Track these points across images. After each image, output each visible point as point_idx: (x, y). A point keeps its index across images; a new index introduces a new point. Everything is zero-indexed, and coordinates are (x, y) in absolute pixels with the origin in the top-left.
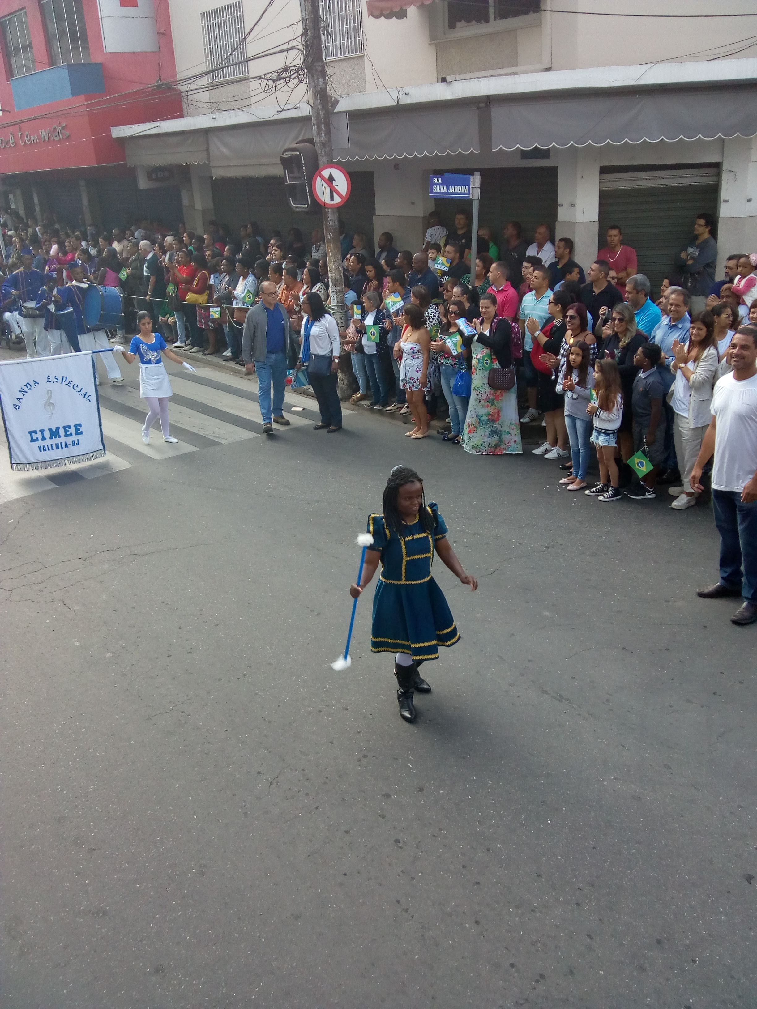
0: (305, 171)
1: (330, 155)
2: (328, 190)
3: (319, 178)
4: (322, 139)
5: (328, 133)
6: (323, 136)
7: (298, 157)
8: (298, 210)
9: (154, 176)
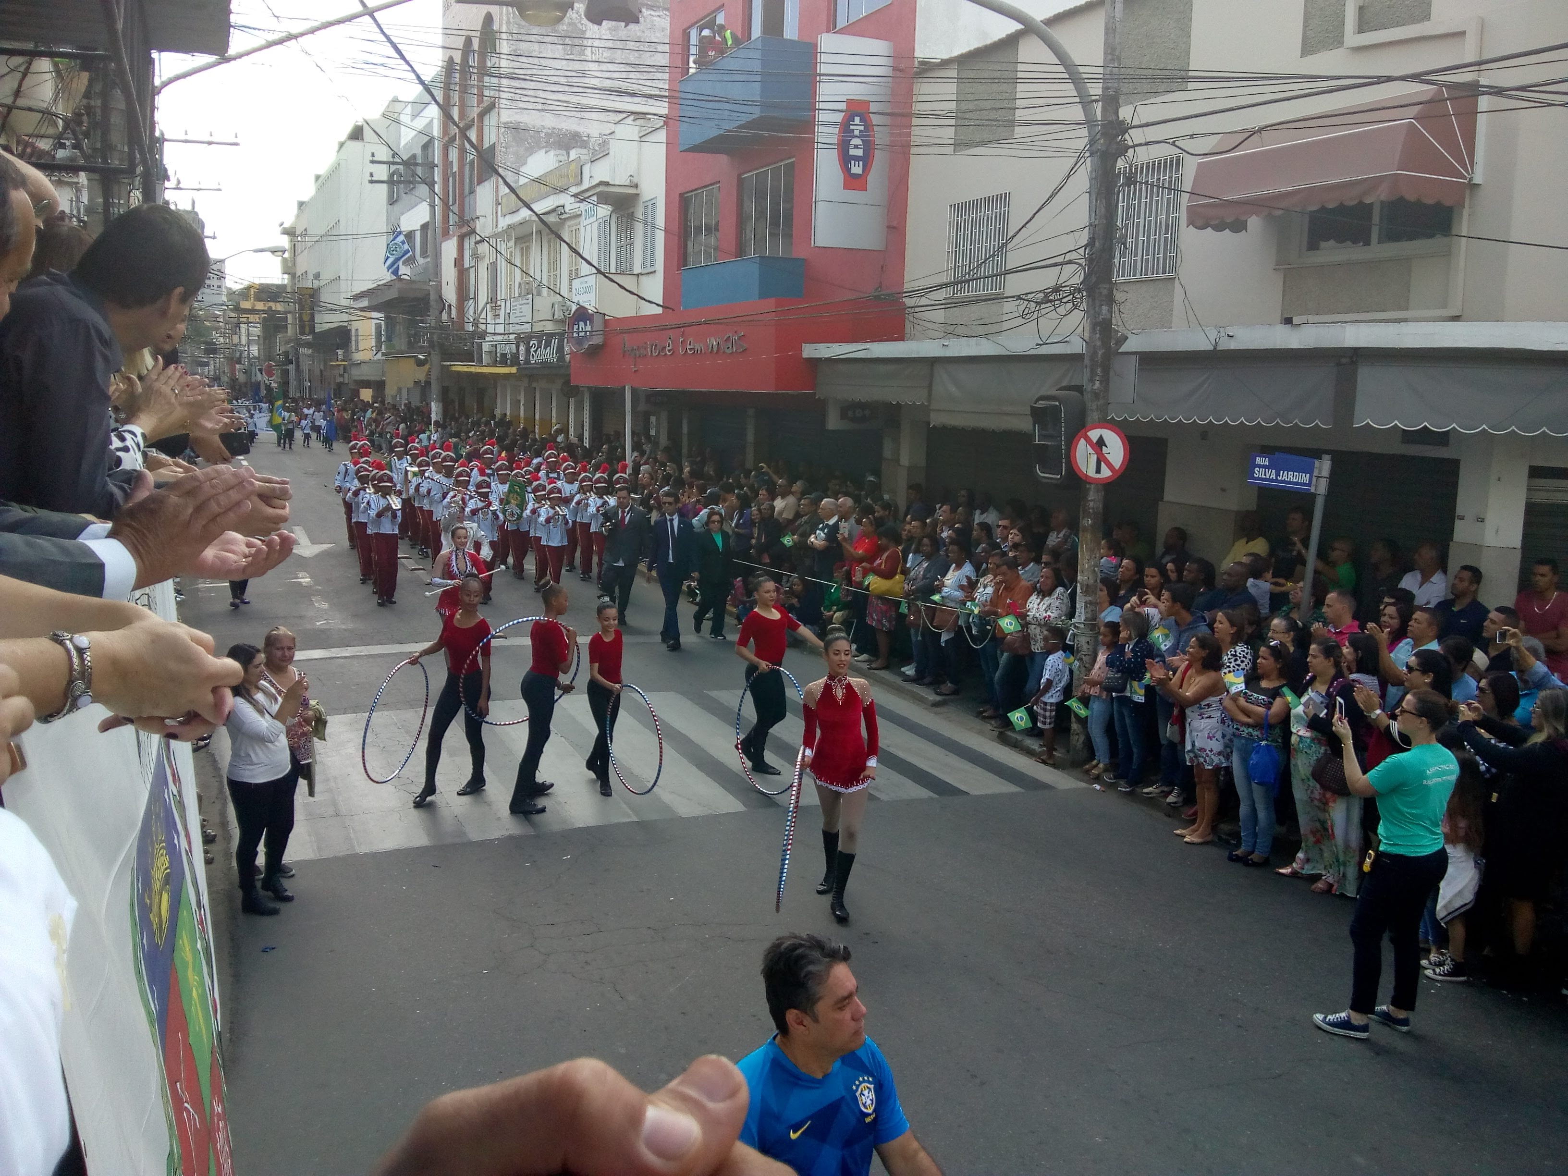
0: (1063, 429)
1: (1104, 410)
2: (1094, 458)
3: (1082, 442)
4: (1095, 387)
5: (1106, 380)
6: (1097, 383)
7: (1057, 409)
8: (1045, 481)
9: (850, 413)
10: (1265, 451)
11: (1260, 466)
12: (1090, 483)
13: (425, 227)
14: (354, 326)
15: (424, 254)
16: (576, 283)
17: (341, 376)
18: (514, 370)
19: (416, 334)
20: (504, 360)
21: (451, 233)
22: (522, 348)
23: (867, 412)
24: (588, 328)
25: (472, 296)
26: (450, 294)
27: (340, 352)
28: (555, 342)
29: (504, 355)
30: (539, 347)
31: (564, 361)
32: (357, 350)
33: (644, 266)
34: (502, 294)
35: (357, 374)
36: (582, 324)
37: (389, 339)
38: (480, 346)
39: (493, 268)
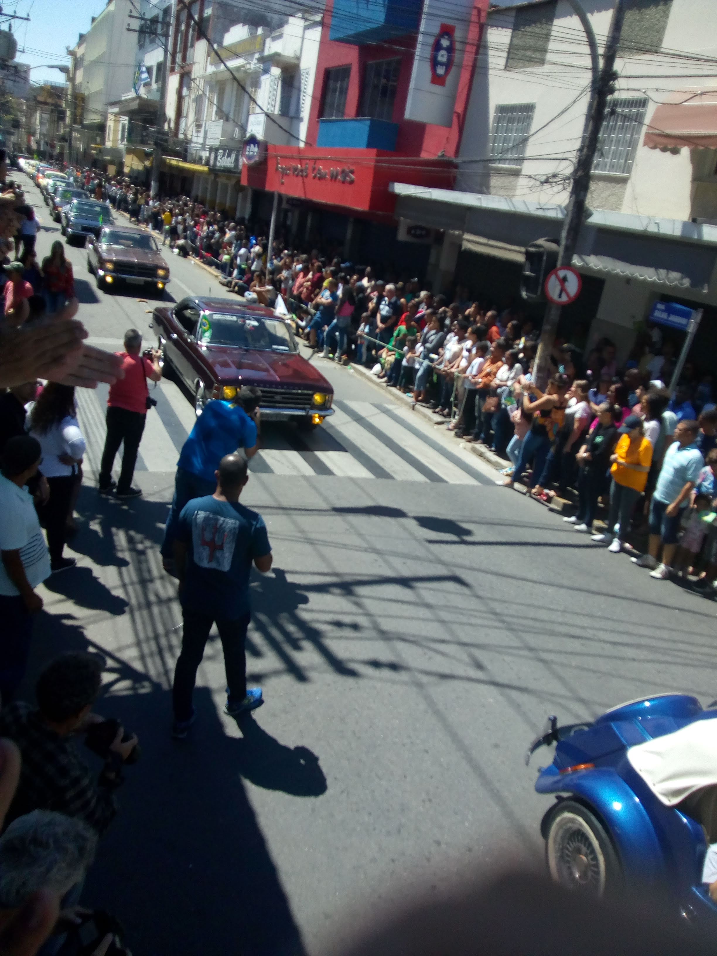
0: (543, 267)
2: (558, 288)
4: (568, 243)
6: (569, 240)
7: (541, 254)
9: (413, 232)
10: (665, 299)
11: (659, 310)
12: (553, 304)
13: (159, 64)
14: (108, 124)
15: (157, 81)
16: (252, 118)
17: (97, 154)
18: (206, 169)
19: (147, 135)
20: (200, 160)
21: (176, 71)
22: (213, 155)
23: (424, 232)
24: (256, 149)
25: (185, 115)
26: (171, 112)
27: (98, 139)
32: (109, 139)
34: (204, 117)
35: (107, 155)
36: (252, 146)
37: (129, 135)
38: (186, 150)
39: (200, 99)
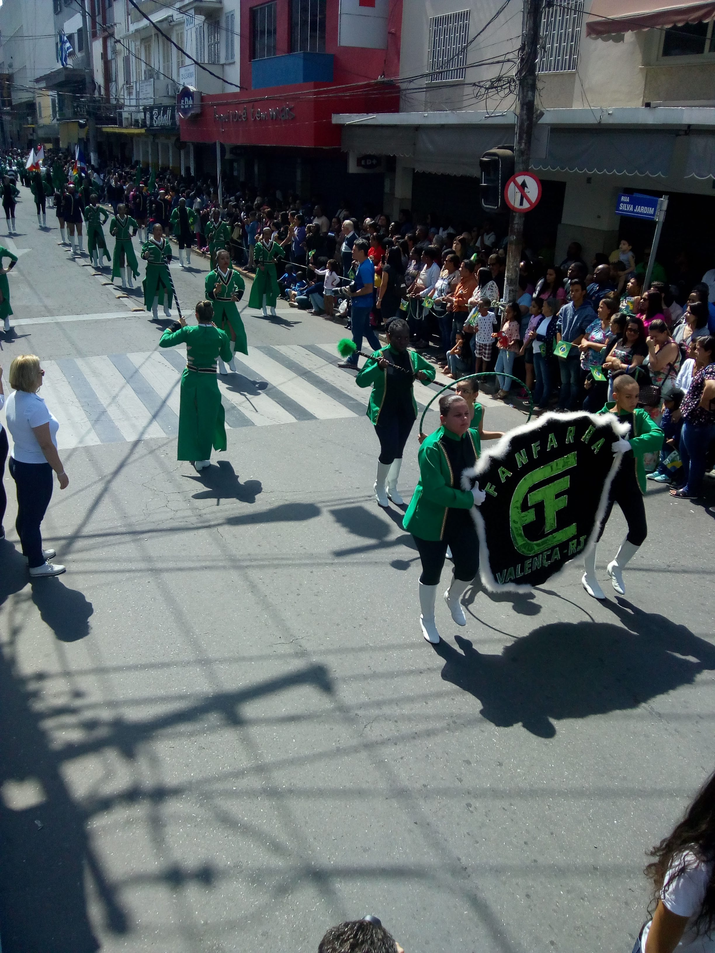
0: (500, 175)
1: (526, 163)
2: (519, 196)
3: (512, 184)
4: (522, 147)
5: (529, 143)
6: (523, 145)
7: (496, 162)
8: (487, 210)
9: (363, 163)
10: (628, 191)
11: (624, 203)
12: (515, 212)
13: (80, 31)
14: (38, 100)
15: (80, 49)
16: (182, 71)
17: (31, 135)
18: (143, 131)
19: (77, 106)
20: (136, 124)
21: (98, 35)
22: (148, 116)
23: (374, 162)
24: (191, 102)
25: (114, 79)
26: (99, 79)
27: (29, 119)
28: (169, 112)
29: (137, 121)
30: (159, 114)
31: (176, 125)
32: (40, 116)
33: (227, 58)
34: (133, 79)
35: (41, 133)
36: (186, 99)
37: (61, 109)
38: (120, 115)
39: (127, 60)
